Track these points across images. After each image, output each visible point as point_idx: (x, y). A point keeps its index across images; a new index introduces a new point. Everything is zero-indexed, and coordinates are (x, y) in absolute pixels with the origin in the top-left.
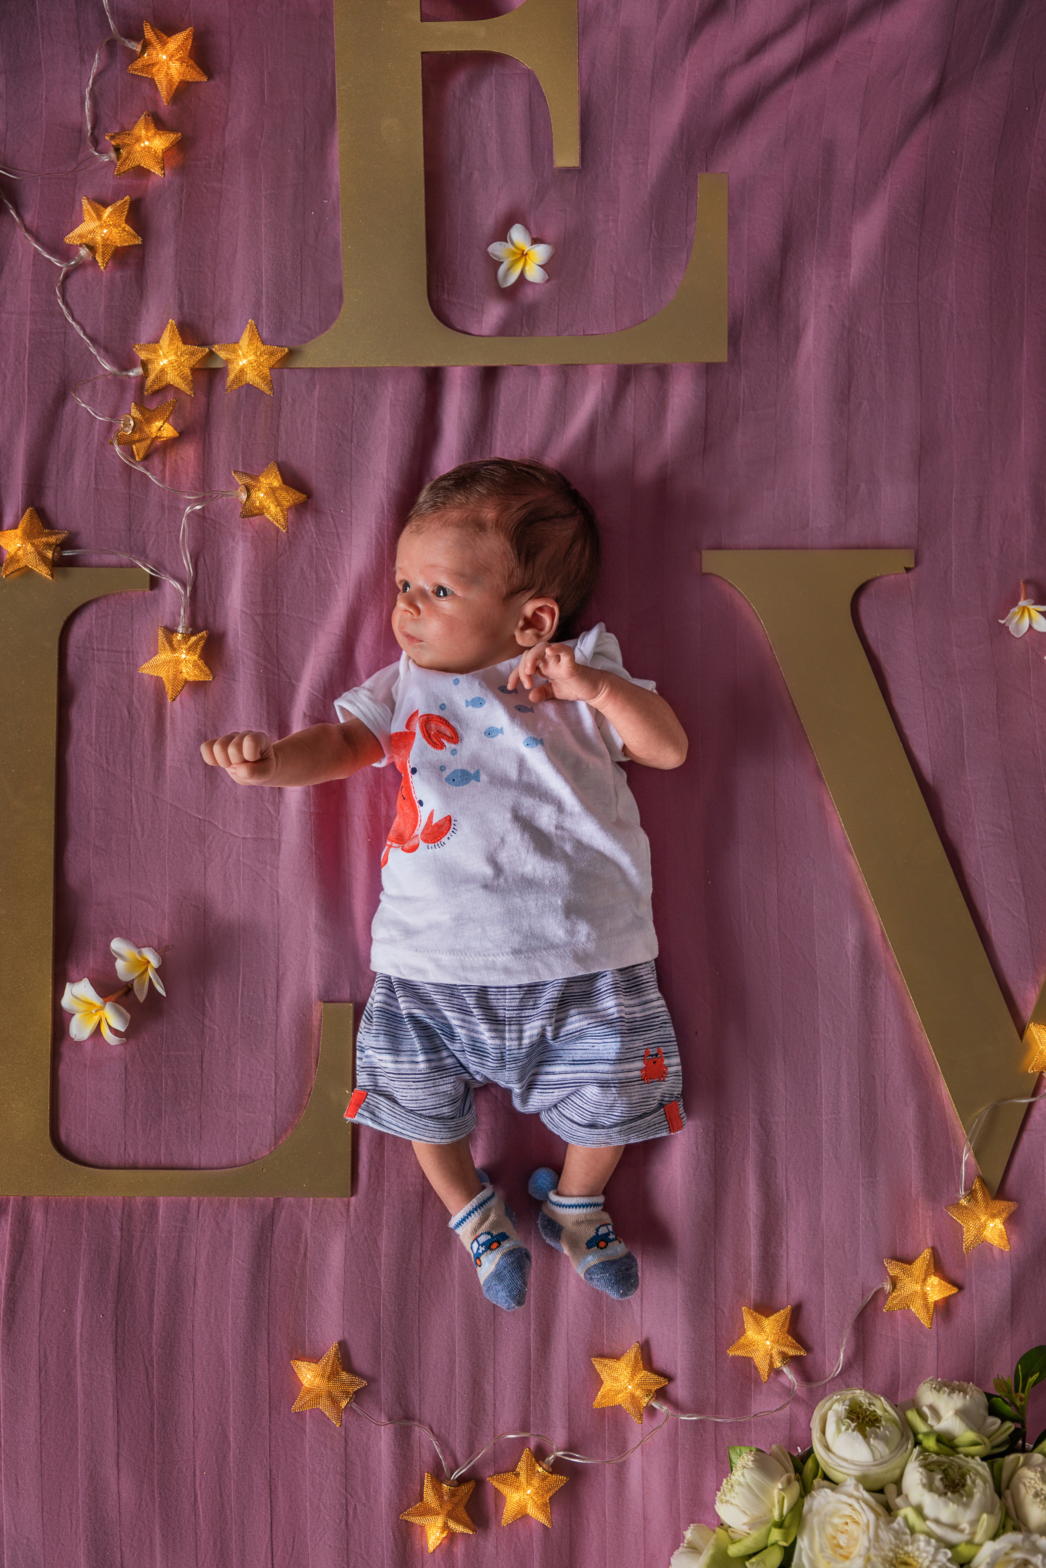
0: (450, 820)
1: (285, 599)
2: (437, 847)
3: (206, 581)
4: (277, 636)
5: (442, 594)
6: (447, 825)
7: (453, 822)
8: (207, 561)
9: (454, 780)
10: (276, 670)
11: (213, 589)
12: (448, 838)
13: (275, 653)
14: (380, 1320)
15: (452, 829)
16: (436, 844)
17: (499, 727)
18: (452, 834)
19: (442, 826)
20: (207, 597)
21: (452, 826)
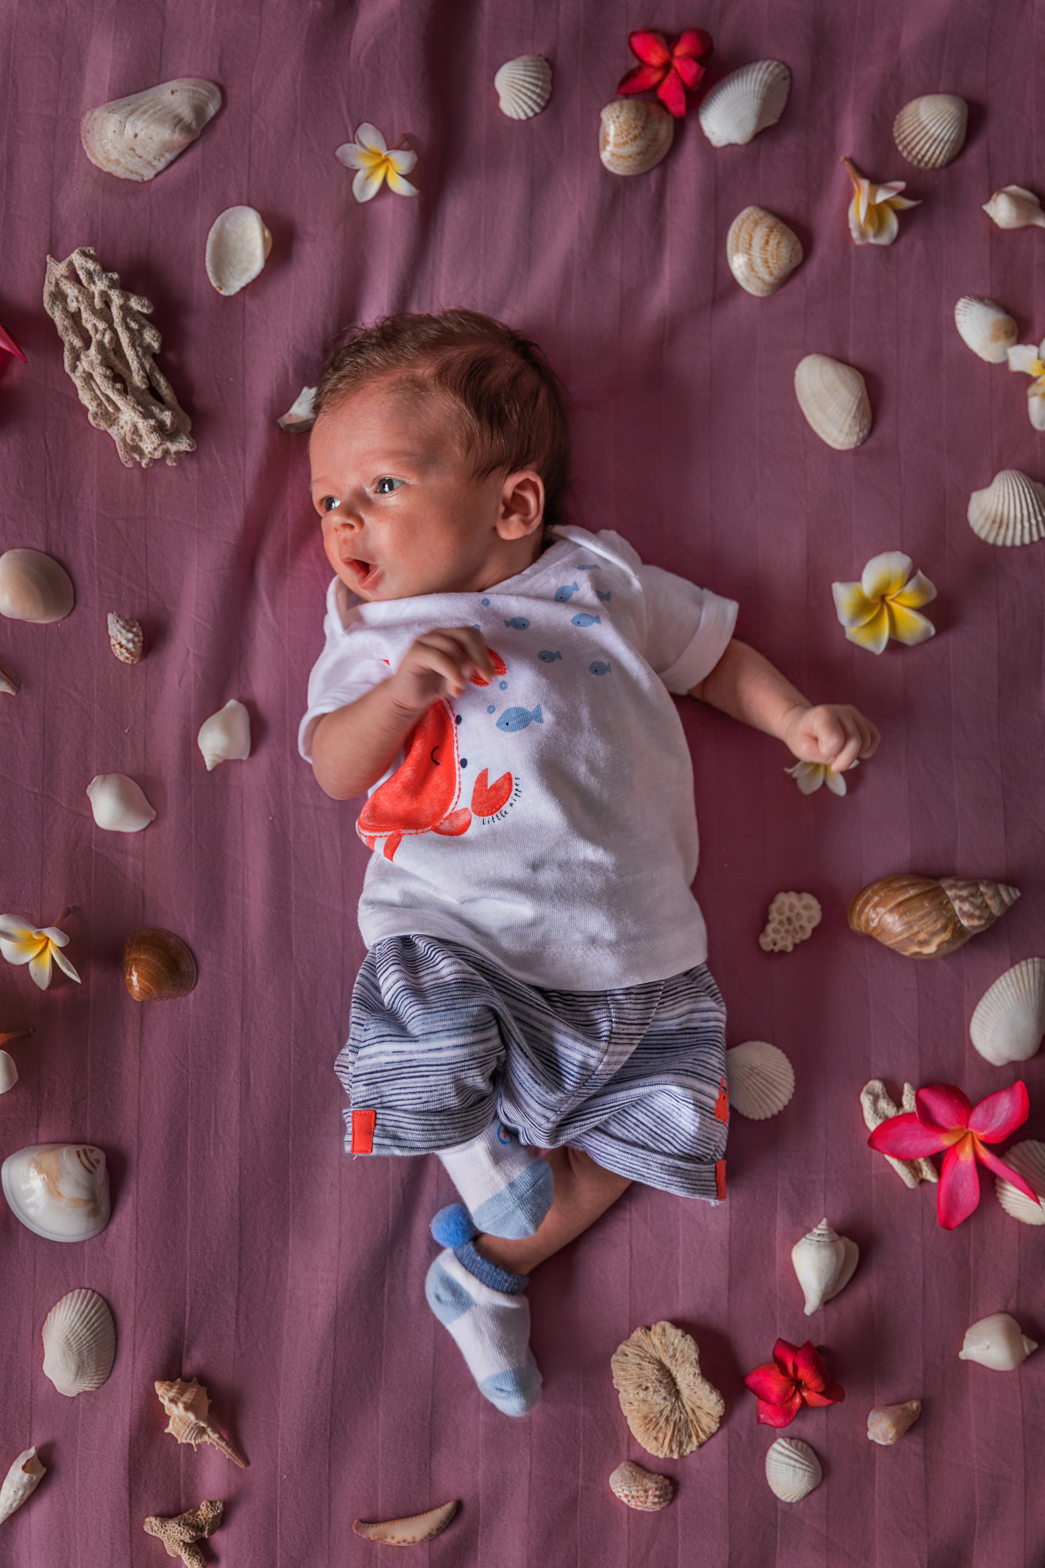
0: (510, 779)
1: (157, 498)
2: (496, 819)
3: (48, 473)
4: (146, 547)
5: (387, 489)
6: (506, 787)
7: (514, 781)
8: (50, 447)
9: (507, 724)
10: (144, 592)
11: (57, 483)
12: (511, 805)
13: (144, 570)
14: (276, 1467)
15: (514, 792)
16: (494, 816)
17: (554, 651)
18: (515, 797)
19: (500, 788)
20: (49, 493)
21: (514, 787)
